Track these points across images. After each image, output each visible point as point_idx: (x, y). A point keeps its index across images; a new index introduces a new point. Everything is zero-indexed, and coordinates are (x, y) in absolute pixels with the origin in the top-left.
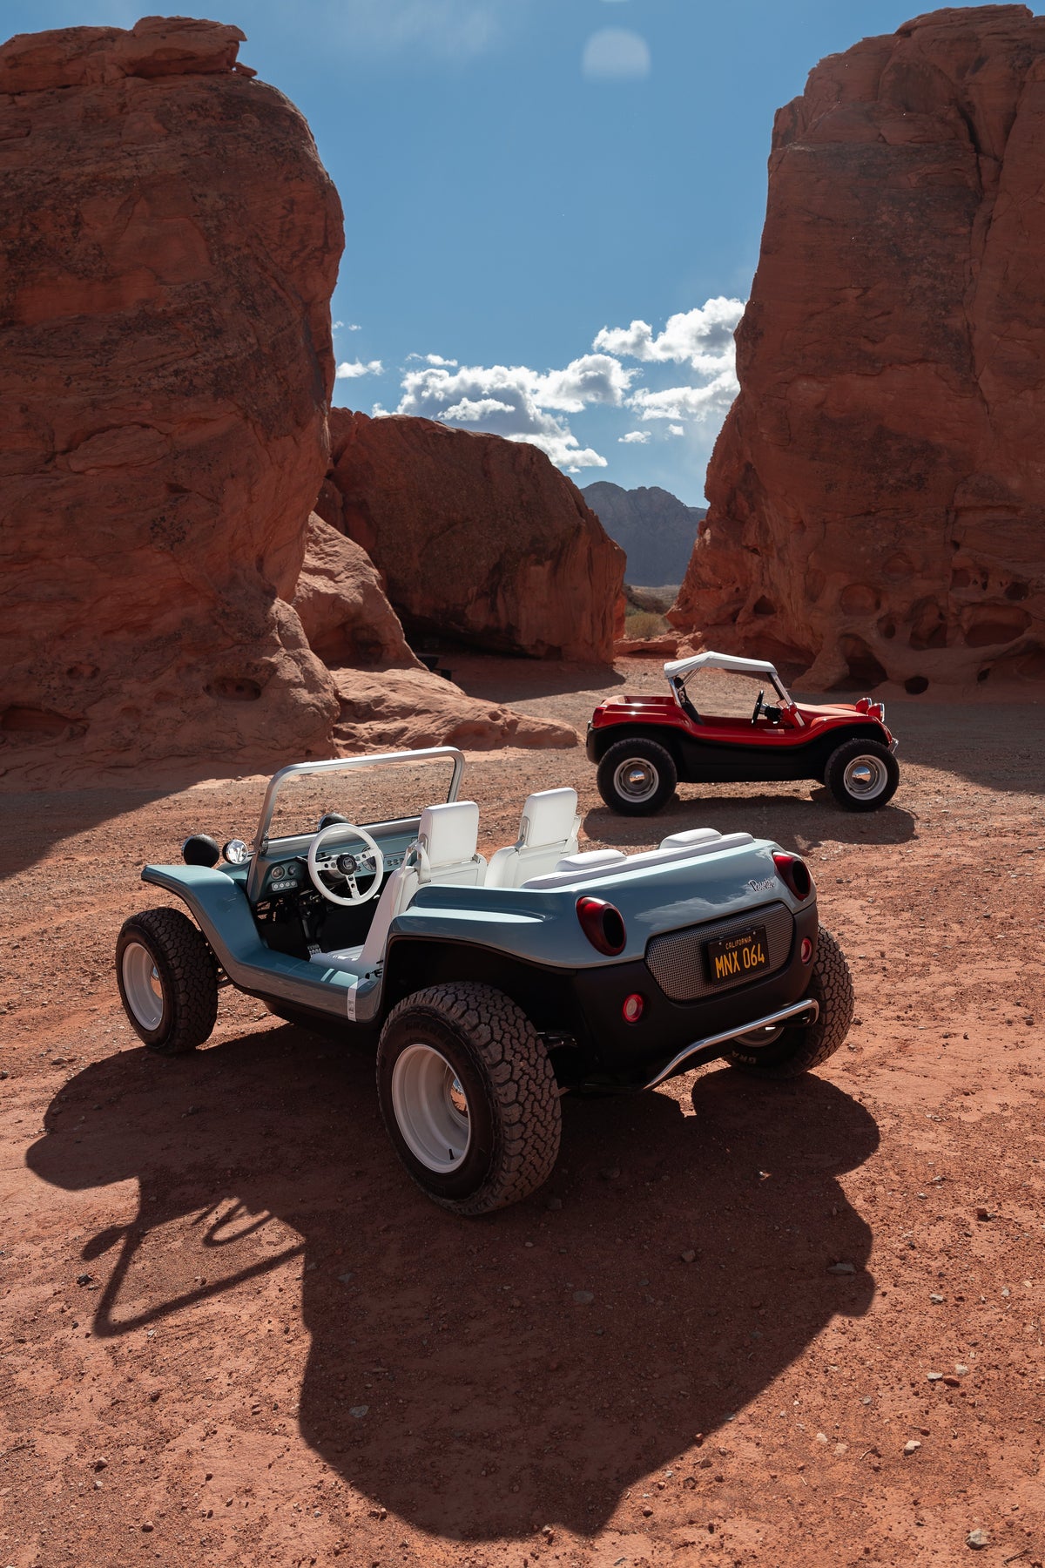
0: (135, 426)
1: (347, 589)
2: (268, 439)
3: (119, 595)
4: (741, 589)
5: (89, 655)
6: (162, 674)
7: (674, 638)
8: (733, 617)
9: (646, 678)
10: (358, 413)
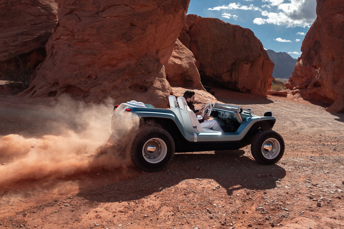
0: (124, 5)
1: (184, 63)
2: (165, 14)
3: (109, 55)
4: (310, 78)
5: (96, 72)
6: (116, 81)
7: (287, 91)
8: (307, 87)
9: (276, 102)
10: (199, 16)
